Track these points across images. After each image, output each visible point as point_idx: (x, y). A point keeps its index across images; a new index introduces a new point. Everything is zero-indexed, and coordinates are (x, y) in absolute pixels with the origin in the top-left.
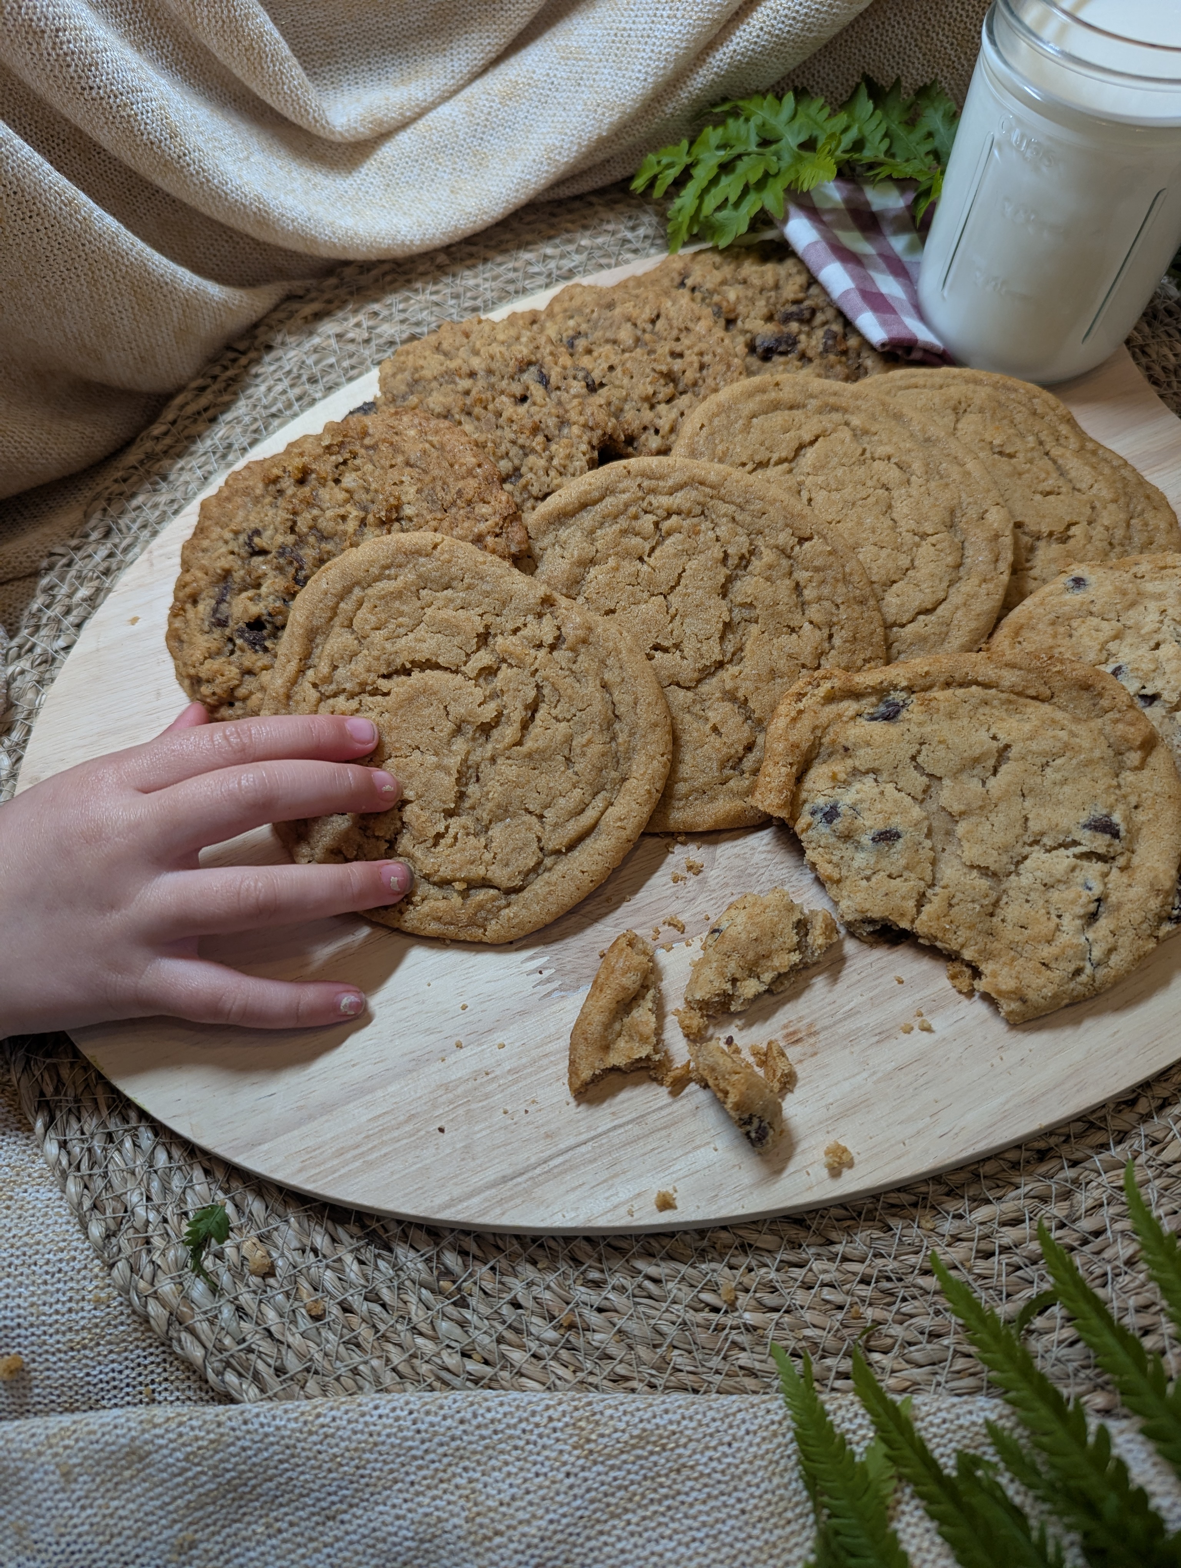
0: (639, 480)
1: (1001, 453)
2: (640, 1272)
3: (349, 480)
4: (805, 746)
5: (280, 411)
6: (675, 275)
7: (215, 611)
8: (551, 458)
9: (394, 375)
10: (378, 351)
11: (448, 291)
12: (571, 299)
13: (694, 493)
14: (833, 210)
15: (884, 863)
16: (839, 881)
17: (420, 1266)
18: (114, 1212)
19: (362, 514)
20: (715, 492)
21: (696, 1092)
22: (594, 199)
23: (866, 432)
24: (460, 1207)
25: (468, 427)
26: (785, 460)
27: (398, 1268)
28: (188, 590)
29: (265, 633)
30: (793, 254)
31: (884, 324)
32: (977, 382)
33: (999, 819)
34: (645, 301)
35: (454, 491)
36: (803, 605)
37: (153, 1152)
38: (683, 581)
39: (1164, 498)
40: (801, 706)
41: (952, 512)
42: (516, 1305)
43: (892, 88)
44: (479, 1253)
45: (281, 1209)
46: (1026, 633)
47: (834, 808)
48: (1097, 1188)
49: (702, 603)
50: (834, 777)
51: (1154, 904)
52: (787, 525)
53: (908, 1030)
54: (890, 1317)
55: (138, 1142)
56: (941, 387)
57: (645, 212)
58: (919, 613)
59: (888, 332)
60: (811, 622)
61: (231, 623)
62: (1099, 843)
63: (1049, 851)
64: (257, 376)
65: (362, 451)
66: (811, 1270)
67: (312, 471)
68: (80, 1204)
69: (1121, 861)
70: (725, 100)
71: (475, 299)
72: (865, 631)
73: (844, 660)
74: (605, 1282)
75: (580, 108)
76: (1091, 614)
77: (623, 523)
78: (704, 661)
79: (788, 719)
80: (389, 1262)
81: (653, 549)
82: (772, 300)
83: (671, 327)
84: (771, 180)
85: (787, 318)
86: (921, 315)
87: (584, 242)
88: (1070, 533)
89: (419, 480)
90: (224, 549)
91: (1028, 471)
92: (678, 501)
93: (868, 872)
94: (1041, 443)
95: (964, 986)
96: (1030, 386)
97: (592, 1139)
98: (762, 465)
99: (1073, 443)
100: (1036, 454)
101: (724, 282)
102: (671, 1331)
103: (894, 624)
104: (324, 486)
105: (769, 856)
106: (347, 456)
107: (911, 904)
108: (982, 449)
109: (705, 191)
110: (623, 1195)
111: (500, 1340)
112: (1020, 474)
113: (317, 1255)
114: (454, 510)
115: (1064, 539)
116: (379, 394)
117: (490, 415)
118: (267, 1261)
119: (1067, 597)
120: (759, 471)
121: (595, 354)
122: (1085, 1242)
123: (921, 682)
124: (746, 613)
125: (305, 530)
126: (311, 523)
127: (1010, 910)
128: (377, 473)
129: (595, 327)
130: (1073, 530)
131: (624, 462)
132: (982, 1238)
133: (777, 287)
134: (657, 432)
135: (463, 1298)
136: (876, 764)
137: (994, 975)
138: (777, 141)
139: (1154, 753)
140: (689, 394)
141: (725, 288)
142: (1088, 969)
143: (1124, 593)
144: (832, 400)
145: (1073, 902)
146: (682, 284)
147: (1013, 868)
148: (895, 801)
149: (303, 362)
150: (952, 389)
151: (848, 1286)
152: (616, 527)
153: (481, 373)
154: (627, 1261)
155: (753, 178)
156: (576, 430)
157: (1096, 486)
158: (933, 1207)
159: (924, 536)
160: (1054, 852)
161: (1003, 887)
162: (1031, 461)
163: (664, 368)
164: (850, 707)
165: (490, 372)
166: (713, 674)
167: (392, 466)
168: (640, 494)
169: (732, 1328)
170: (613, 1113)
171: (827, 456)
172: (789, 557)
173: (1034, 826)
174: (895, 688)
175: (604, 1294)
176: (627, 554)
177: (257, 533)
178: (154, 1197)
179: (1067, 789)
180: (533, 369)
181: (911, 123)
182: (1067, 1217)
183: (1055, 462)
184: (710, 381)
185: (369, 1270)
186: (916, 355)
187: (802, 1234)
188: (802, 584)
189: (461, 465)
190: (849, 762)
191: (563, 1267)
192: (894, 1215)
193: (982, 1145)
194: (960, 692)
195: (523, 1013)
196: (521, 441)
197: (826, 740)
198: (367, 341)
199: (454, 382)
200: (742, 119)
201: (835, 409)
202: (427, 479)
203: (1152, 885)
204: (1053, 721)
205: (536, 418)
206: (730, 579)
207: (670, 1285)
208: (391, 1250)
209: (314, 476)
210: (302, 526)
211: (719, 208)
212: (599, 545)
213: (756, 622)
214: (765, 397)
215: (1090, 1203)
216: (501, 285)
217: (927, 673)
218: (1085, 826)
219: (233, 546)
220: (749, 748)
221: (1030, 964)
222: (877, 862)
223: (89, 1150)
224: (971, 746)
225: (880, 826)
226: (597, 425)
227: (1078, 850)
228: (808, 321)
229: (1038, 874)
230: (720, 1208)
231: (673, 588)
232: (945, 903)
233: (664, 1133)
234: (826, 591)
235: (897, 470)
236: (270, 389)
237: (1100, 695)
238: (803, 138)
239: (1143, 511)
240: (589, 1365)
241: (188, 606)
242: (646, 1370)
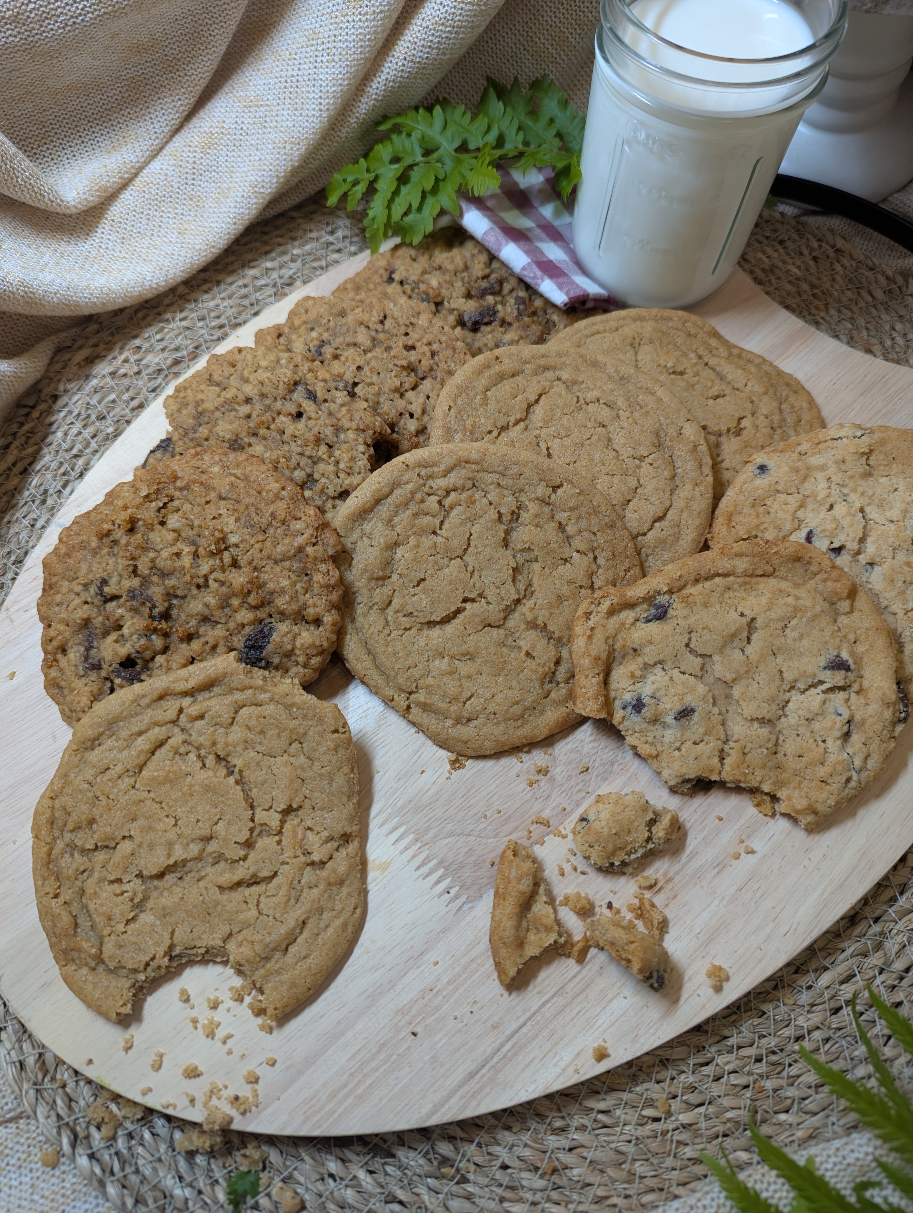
0: (417, 471)
1: (674, 373)
2: (593, 1109)
3: (173, 521)
4: (604, 656)
5: (80, 451)
6: (382, 271)
7: (87, 658)
8: (338, 462)
9: (179, 410)
10: (150, 380)
11: (194, 315)
12: (307, 312)
13: (464, 471)
14: (493, 196)
15: (688, 734)
16: (657, 756)
17: (421, 1161)
18: (155, 1201)
19: (193, 549)
20: (479, 467)
21: (596, 954)
22: (294, 214)
23: (575, 383)
24: (443, 1110)
25: (258, 449)
26: (521, 420)
27: (402, 1168)
28: (55, 643)
29: (138, 668)
30: (472, 238)
31: (561, 287)
32: (642, 319)
33: (762, 677)
34: (371, 306)
35: (268, 515)
36: (568, 539)
37: (172, 1137)
38: (472, 543)
39: (798, 382)
40: (591, 623)
41: (657, 435)
42: (504, 1167)
43: (512, 86)
44: (464, 1135)
45: (293, 1151)
46: (736, 518)
47: (639, 700)
48: (897, 934)
49: (492, 557)
50: (633, 676)
51: (888, 714)
52: (541, 480)
53: (737, 857)
54: (784, 1082)
55: (155, 1131)
56: (617, 329)
57: (338, 217)
58: (654, 522)
59: (566, 293)
60: (578, 551)
61: (105, 666)
62: (838, 678)
63: (803, 692)
64: (51, 424)
65: (177, 494)
66: (717, 1065)
67: (138, 520)
68: (124, 1204)
69: (856, 687)
70: (385, 118)
71: (218, 317)
72: (620, 548)
73: (610, 575)
74: (568, 1126)
75: (270, 147)
76: (778, 492)
77: (413, 508)
78: (505, 602)
79: (586, 637)
80: (394, 1166)
81: (442, 523)
82: (466, 280)
83: (399, 325)
84: (441, 184)
85: (483, 293)
86: (585, 272)
87: (295, 252)
88: (742, 426)
89: (235, 510)
90: (77, 601)
91: (698, 382)
92: (452, 481)
93: (678, 744)
94: (700, 357)
95: (768, 810)
96: (680, 313)
97: (529, 1019)
98: (504, 428)
99: (723, 352)
100: (699, 367)
101: (424, 272)
102: (630, 1149)
103: (638, 535)
104: (152, 530)
105: (596, 744)
106: (166, 500)
107: (716, 760)
108: (660, 373)
109: (391, 201)
110: (567, 1058)
111: (502, 1200)
112: (693, 386)
113: (335, 1180)
114: (271, 530)
115: (738, 432)
116: (170, 429)
117: (274, 434)
118: (297, 1201)
119: (758, 482)
120: (503, 434)
121: (343, 358)
122: (902, 978)
123: (677, 584)
124: (526, 556)
125: (147, 572)
126: (150, 564)
127: (787, 745)
128: (196, 511)
129: (334, 335)
130: (744, 423)
131: (401, 458)
132: (830, 999)
133: (466, 268)
134: (412, 416)
135: (463, 1176)
136: (661, 657)
137: (789, 798)
138: (437, 149)
139: (857, 598)
140: (429, 379)
141: (426, 276)
142: (855, 777)
143: (797, 471)
144: (542, 362)
145: (831, 729)
146: (391, 280)
147: (781, 713)
148: (683, 683)
149: (88, 404)
150: (626, 329)
151: (747, 1068)
152: (409, 513)
153: (256, 398)
154: (580, 1104)
155: (429, 185)
156: (351, 435)
157: (749, 384)
158: (789, 986)
159: (642, 458)
160: (807, 693)
161: (778, 729)
162: (697, 374)
163: (404, 363)
164: (628, 616)
165: (263, 396)
166: (514, 610)
167: (208, 502)
168: (421, 482)
169: (674, 1130)
170: (539, 992)
171: (552, 410)
172: (549, 504)
173: (789, 676)
174: (659, 593)
175: (570, 1136)
176: (422, 532)
177: (104, 582)
178: (185, 1175)
179: (805, 642)
180: (300, 388)
181: (534, 112)
182: (884, 964)
183: (713, 370)
184: (442, 365)
185: (381, 1178)
186: (589, 305)
187: (703, 1038)
188: (564, 523)
189: (268, 492)
190: (640, 660)
191: (533, 1125)
192: (764, 1002)
193: (816, 933)
194: (708, 584)
195: (445, 931)
196: (308, 453)
197: (617, 646)
198: (138, 373)
199: (234, 410)
200: (404, 134)
201: (546, 368)
202: (241, 508)
203: (883, 701)
204: (781, 591)
205: (315, 431)
206: (507, 532)
207: (618, 1112)
208: (393, 1156)
209: (140, 523)
210: (144, 569)
211: (406, 214)
212: (398, 529)
213: (536, 561)
214: (492, 372)
215: (897, 947)
216: (238, 301)
217: (680, 577)
218: (825, 668)
219: (85, 596)
220: (558, 663)
221: (814, 784)
222: (682, 735)
223: (117, 1154)
224: (727, 626)
225: (679, 707)
226: (368, 427)
227: (824, 687)
228: (499, 293)
229: (800, 712)
230: (642, 1045)
231: (466, 550)
232: (741, 754)
233: (582, 997)
234: (583, 524)
235: (607, 409)
236: (66, 434)
237: (809, 563)
238: (457, 144)
239: (787, 396)
240: (575, 1197)
241: (59, 656)
242: (620, 1186)
